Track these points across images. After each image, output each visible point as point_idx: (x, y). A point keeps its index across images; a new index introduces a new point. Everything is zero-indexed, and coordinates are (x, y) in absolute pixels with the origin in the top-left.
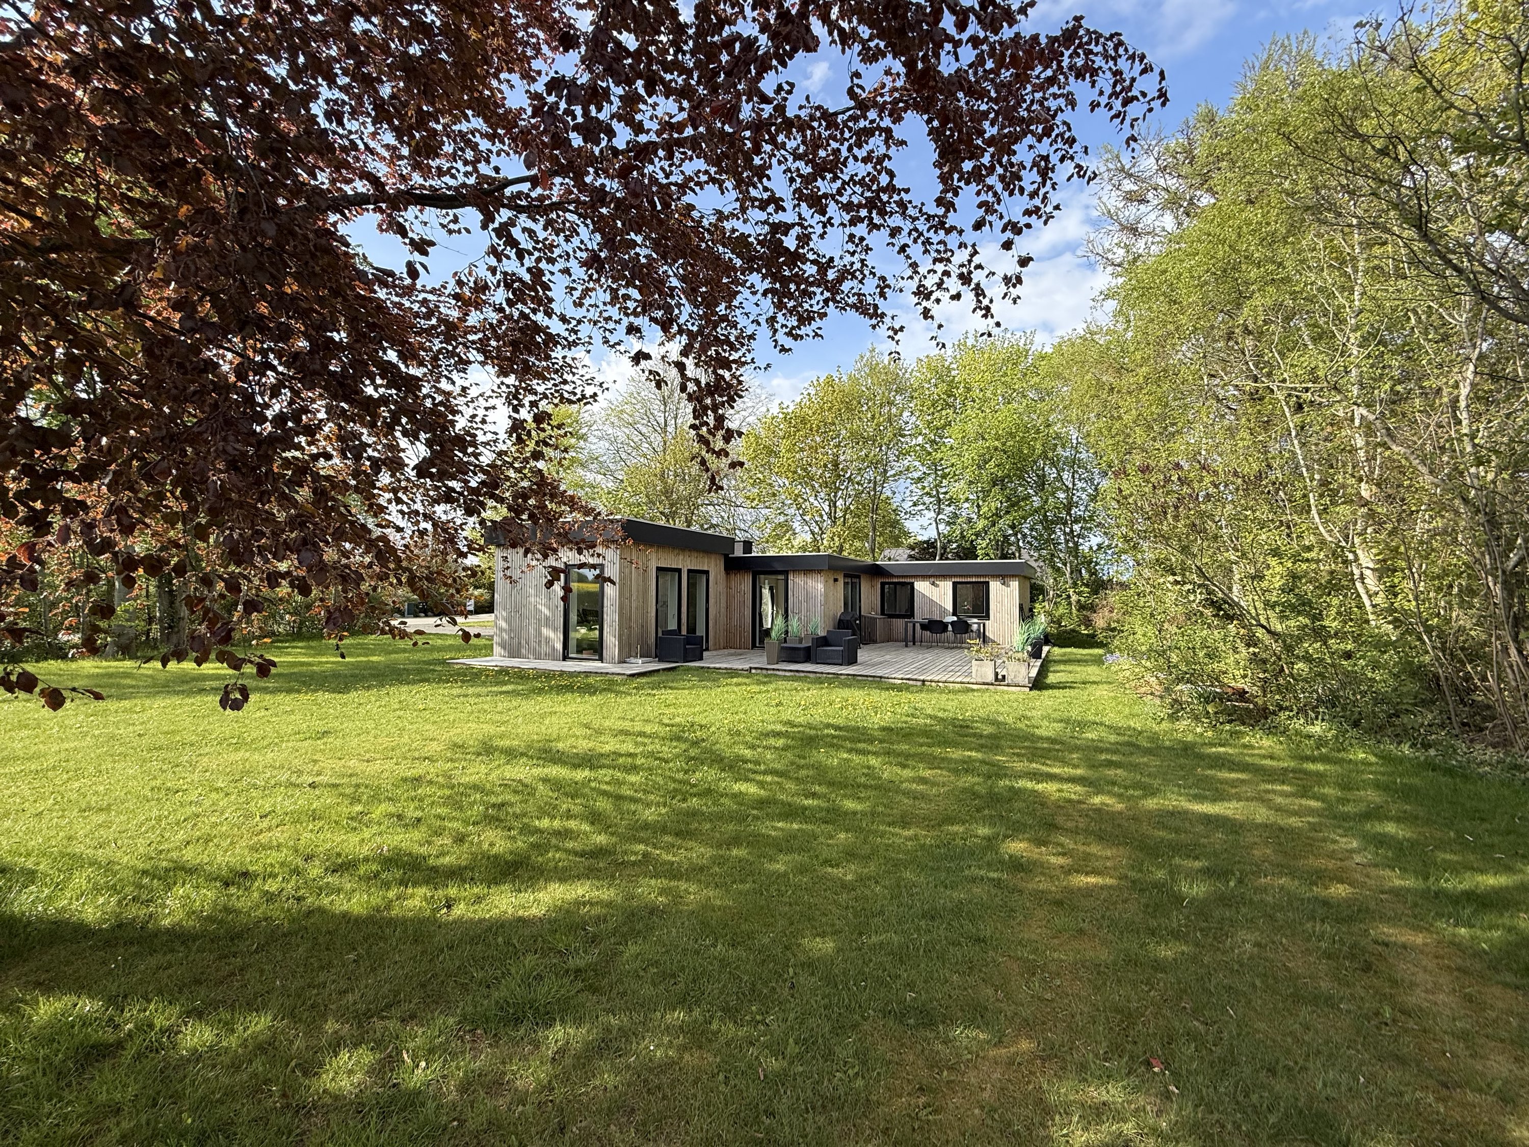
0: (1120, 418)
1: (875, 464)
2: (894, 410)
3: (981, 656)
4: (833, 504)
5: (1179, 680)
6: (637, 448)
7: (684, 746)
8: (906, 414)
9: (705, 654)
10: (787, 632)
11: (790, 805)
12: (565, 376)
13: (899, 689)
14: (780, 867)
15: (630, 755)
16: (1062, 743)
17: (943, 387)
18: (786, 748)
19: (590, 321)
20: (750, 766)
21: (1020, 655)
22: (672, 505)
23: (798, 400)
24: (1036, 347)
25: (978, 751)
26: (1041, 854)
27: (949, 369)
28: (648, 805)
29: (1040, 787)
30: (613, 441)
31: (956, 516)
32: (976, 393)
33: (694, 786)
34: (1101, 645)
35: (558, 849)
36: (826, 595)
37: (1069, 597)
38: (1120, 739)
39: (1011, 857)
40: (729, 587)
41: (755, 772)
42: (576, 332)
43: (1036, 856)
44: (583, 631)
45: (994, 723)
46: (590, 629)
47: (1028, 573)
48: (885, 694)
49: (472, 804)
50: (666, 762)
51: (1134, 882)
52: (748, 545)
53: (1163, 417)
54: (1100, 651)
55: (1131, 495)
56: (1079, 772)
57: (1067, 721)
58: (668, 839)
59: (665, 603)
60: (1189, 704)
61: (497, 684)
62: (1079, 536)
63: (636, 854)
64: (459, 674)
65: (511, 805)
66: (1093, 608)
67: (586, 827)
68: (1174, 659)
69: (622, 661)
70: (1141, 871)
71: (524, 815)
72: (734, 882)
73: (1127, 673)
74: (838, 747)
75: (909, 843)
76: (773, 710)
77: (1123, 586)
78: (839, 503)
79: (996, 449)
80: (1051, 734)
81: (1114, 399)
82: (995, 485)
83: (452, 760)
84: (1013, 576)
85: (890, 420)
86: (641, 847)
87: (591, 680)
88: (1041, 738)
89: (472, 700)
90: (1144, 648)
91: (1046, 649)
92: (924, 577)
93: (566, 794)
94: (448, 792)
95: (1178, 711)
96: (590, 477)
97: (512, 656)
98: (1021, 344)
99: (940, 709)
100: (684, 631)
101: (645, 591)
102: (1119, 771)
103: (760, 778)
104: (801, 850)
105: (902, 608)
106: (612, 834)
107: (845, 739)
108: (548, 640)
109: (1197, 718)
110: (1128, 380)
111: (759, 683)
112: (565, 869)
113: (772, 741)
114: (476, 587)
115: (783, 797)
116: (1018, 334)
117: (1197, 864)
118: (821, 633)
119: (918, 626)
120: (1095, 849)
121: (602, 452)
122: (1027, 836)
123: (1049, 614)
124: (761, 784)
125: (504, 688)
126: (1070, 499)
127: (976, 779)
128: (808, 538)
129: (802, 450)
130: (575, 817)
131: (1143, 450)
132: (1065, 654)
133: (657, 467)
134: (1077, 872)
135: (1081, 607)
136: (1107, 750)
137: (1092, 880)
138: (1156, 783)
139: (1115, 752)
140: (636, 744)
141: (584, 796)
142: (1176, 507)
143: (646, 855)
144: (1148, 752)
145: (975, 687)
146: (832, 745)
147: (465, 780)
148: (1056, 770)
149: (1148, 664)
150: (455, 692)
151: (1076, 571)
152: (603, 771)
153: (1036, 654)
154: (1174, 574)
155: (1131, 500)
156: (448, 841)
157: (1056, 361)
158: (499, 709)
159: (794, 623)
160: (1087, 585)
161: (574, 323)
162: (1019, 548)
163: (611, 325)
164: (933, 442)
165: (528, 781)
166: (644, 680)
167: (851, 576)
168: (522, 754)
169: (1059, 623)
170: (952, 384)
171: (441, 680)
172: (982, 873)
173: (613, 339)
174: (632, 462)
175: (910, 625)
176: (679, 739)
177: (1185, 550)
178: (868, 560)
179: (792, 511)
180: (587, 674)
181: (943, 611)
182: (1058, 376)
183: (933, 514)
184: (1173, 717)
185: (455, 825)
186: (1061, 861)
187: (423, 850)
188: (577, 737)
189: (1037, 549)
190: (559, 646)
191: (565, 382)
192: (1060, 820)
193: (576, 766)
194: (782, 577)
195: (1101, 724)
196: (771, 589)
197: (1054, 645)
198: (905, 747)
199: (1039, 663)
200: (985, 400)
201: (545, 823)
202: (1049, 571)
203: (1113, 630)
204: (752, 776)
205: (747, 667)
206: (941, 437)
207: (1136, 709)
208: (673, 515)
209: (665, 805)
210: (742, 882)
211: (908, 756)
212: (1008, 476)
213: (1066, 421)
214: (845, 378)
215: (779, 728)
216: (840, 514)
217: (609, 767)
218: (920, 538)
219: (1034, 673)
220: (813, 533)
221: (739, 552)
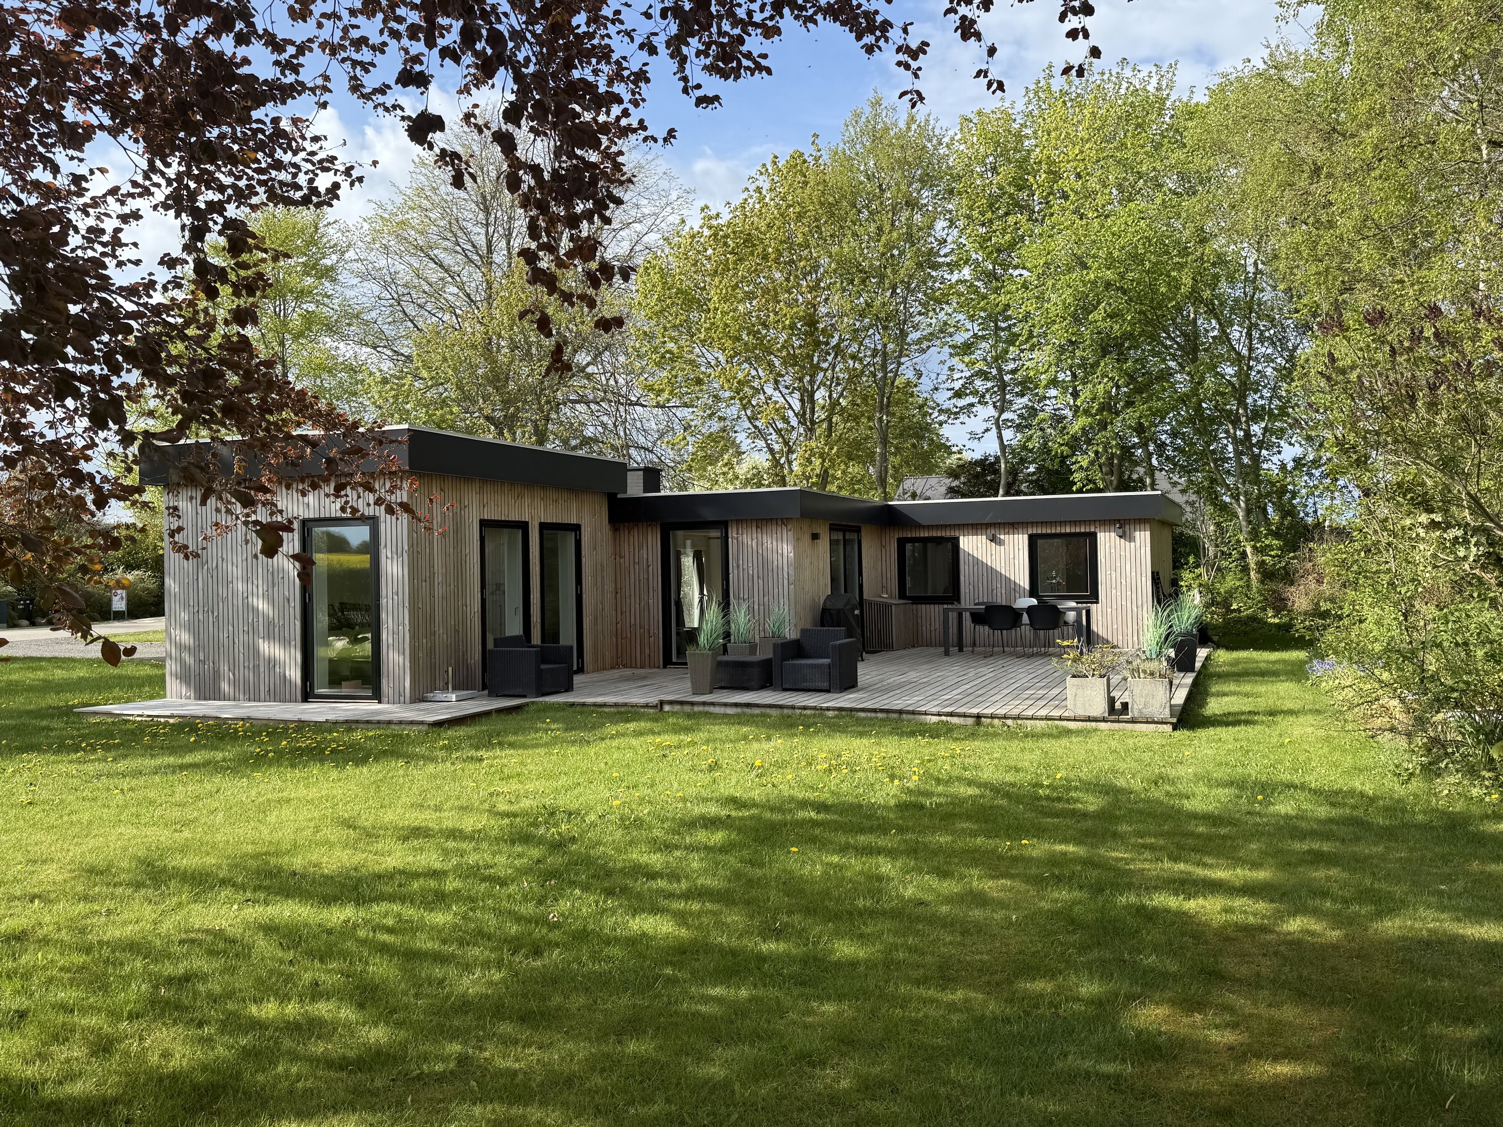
0: (1331, 224)
1: (884, 321)
2: (918, 218)
3: (1082, 668)
4: (808, 397)
5: (1440, 702)
6: (436, 293)
7: (535, 853)
8: (940, 224)
9: (577, 679)
10: (727, 635)
11: (734, 953)
12: (279, 154)
13: (934, 732)
14: (715, 1071)
15: (435, 874)
16: (1230, 822)
17: (1007, 171)
18: (724, 849)
19: (323, 46)
20: (661, 883)
21: (1153, 666)
22: (507, 403)
23: (737, 201)
24: (1178, 95)
25: (1078, 842)
26: (1193, 1026)
27: (1019, 137)
28: (468, 967)
29: (1192, 905)
30: (389, 281)
31: (1033, 412)
32: (1069, 183)
33: (556, 926)
34: (1300, 643)
35: (295, 1057)
36: (798, 565)
37: (1244, 555)
38: (1334, 813)
39: (1139, 1034)
40: (617, 554)
41: (671, 896)
42: (295, 69)
43: (1184, 1031)
44: (340, 644)
45: (1108, 790)
46: (355, 641)
47: (1168, 515)
48: (909, 743)
49: (126, 980)
50: (503, 883)
51: (1358, 1070)
52: (652, 476)
53: (1410, 221)
54: (1301, 655)
55: (1353, 367)
56: (1262, 875)
57: (1240, 784)
58: (506, 1028)
59: (499, 587)
60: (1458, 745)
61: (173, 750)
62: (1261, 444)
63: (445, 1059)
64: (99, 735)
65: (204, 978)
66: (1288, 577)
67: (347, 1013)
68: (1432, 662)
69: (418, 697)
70: (1371, 1049)
71: (230, 995)
72: (631, 1102)
73: (1349, 693)
74: (821, 844)
75: (955, 1018)
76: (706, 778)
77: (1341, 533)
78: (820, 395)
79: (1108, 285)
80: (1210, 807)
81: (1320, 188)
82: (1105, 352)
83: (86, 898)
84: (1140, 521)
85: (910, 238)
86: (455, 1048)
87: (358, 735)
88: (1194, 816)
89: (125, 784)
90: (1378, 647)
91: (1202, 653)
92: (975, 527)
93: (310, 954)
94: (79, 959)
95: (1439, 759)
96: (346, 350)
97: (201, 694)
98: (1151, 88)
99: (1009, 769)
100: (536, 639)
101: (460, 565)
102: (1334, 872)
103: (680, 905)
104: (755, 1037)
105: (938, 584)
106: (399, 1024)
107: (837, 827)
108: (272, 663)
109: (1472, 772)
110: (1347, 151)
111: (678, 730)
112: (308, 1093)
113: (701, 836)
114: (129, 567)
115: (723, 940)
116: (1145, 69)
117: (1471, 1033)
118: (790, 633)
119: (967, 616)
120: (1289, 1013)
121: (367, 302)
122: (1169, 994)
123: (1206, 588)
124: (681, 918)
125: (188, 759)
126: (1243, 375)
127: (1077, 894)
128: (762, 460)
129: (750, 296)
130: (327, 996)
131: (1374, 283)
132: (1237, 662)
133: (473, 330)
134: (1259, 1056)
135: (1267, 574)
136: (1313, 834)
137: (1284, 1069)
138: (1398, 891)
139: (1327, 836)
140: (446, 852)
141: (344, 955)
142: (1433, 388)
143: (463, 1060)
144: (1388, 834)
145: (1072, 725)
146: (813, 840)
147: (114, 933)
148: (1220, 874)
149: (1385, 676)
150: (90, 768)
151: (1256, 509)
152: (384, 906)
153: (1184, 662)
154: (1430, 511)
155: (1353, 376)
156: (78, 1052)
157: (1213, 120)
158: (178, 797)
159: (740, 617)
160: (1276, 535)
161: (291, 50)
162: (1151, 471)
163: (365, 55)
164: (992, 276)
165: (234, 932)
166: (461, 732)
167: (844, 529)
168: (224, 882)
169: (1226, 604)
170: (1022, 164)
171: (62, 748)
172: (1088, 1064)
173: (370, 81)
174: (427, 322)
175: (952, 616)
176: (526, 839)
177: (1448, 465)
178: (875, 498)
179: (733, 411)
180: (350, 724)
181: (1012, 587)
182: (1220, 148)
183: (990, 411)
184: (1431, 771)
185: (92, 1021)
186: (1228, 1037)
187: (31, 1072)
188: (331, 846)
189: (1186, 470)
190: (294, 674)
191: (279, 165)
192: (1229, 965)
193: (328, 900)
194: (715, 533)
195: (1303, 787)
196: (697, 556)
197: (1218, 646)
198: (944, 839)
199: (1189, 679)
200: (1090, 195)
201: (269, 1010)
202: (1210, 509)
203: (1325, 615)
204: (665, 903)
205: (653, 699)
206: (1005, 266)
207: (1366, 758)
208: (509, 422)
209: (499, 964)
210: (647, 1100)
211: (950, 853)
212: (1129, 336)
213: (1234, 231)
214: (826, 158)
215: (713, 810)
216: (820, 415)
217: (392, 898)
218: (968, 456)
219: (1180, 697)
220: (771, 451)
221: (635, 488)
